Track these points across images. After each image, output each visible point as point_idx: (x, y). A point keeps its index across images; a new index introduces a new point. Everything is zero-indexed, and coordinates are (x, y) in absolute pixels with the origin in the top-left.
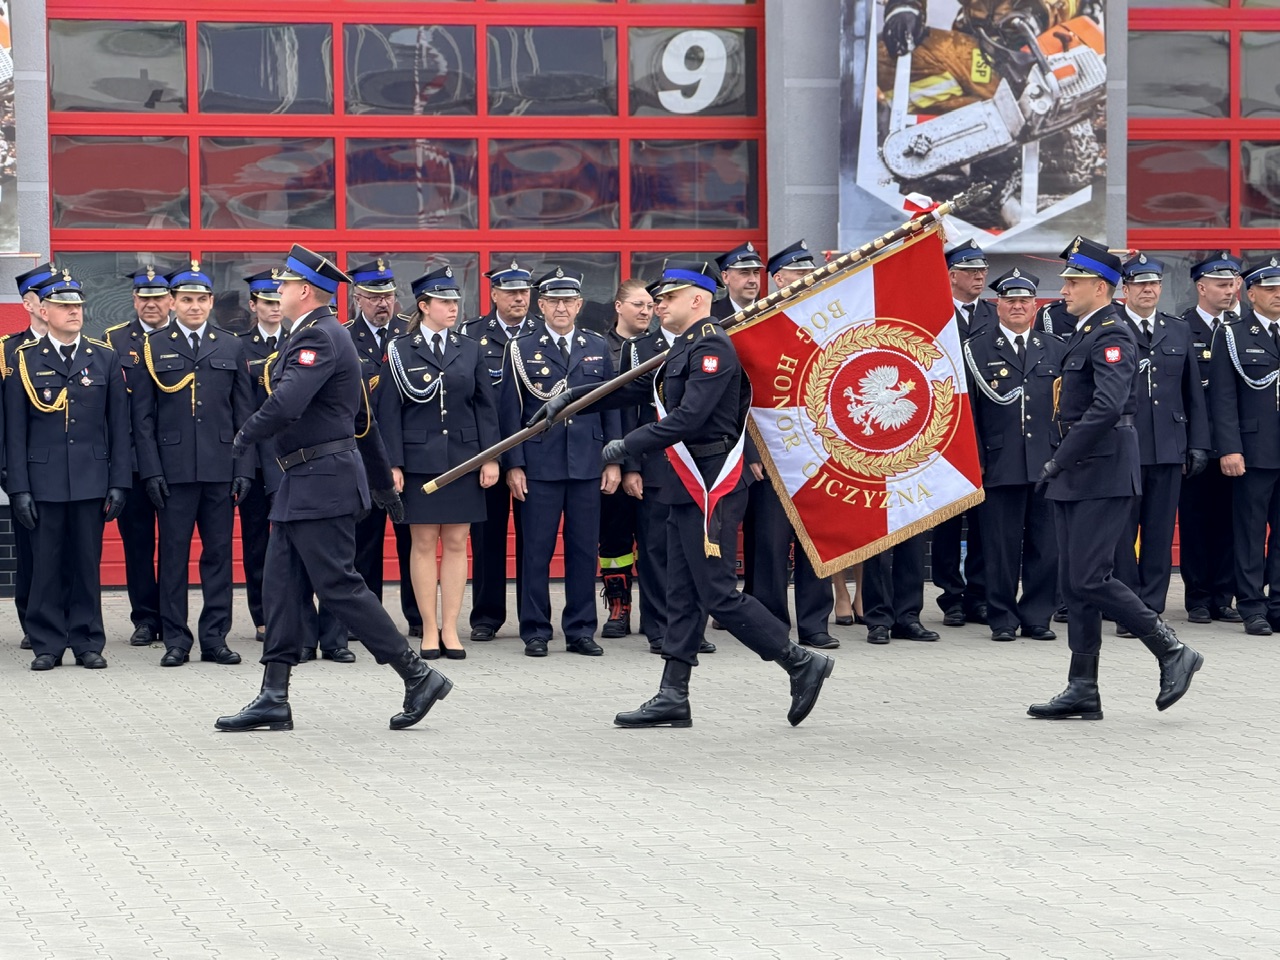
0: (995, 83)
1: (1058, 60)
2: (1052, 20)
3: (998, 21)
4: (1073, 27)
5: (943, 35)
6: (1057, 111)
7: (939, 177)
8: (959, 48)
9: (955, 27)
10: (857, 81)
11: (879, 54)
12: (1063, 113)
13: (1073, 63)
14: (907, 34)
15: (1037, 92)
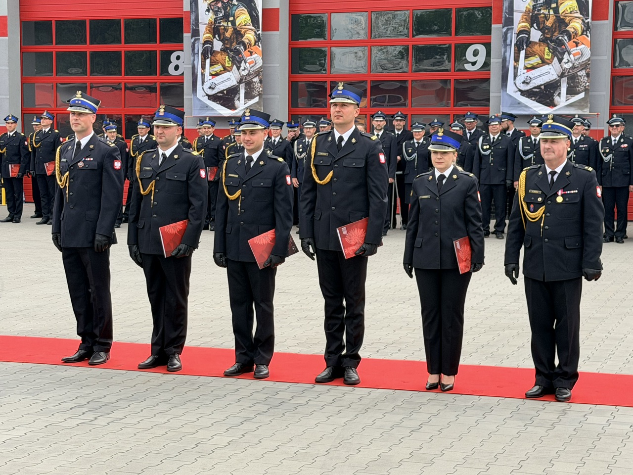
0: (552, 58)
1: (574, 50)
2: (572, 37)
3: (554, 38)
4: (580, 39)
5: (535, 43)
6: (573, 67)
7: (533, 90)
8: (541, 47)
9: (539, 41)
10: (508, 59)
11: (514, 50)
12: (575, 68)
13: (580, 51)
14: (524, 43)
15: (567, 61)
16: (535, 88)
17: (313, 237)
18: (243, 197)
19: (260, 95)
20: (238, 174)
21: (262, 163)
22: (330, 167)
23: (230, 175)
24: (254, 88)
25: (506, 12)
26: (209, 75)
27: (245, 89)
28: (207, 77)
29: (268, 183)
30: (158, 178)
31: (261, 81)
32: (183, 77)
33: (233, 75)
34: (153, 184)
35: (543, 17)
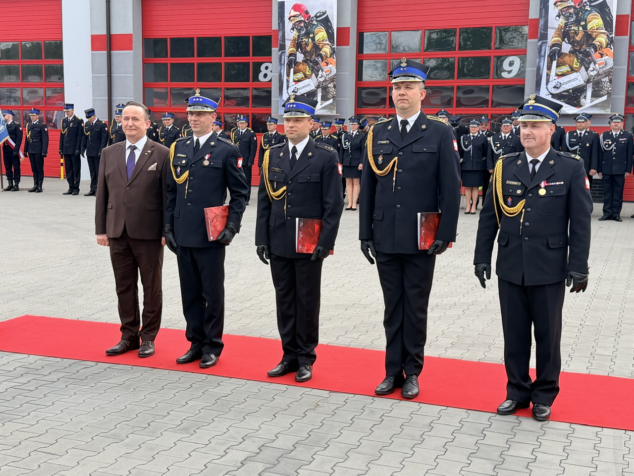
0: (580, 67)
1: (600, 60)
2: (598, 49)
3: (582, 50)
4: (605, 51)
5: (566, 54)
6: (598, 74)
7: (563, 93)
8: (571, 58)
9: (569, 52)
10: (541, 68)
11: (548, 60)
12: (600, 75)
13: (604, 61)
14: (556, 55)
15: (593, 69)
16: (564, 92)
25: (541, 29)
35: (573, 33)
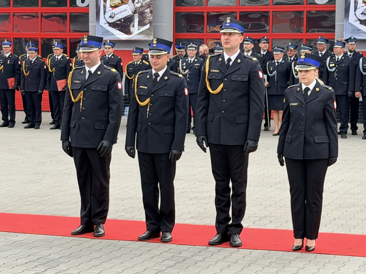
7: (117, 22)
17: (206, 135)
18: (151, 104)
19: (150, 23)
20: (147, 86)
21: (166, 78)
22: (221, 81)
23: (141, 87)
24: (146, 17)
26: (109, 7)
27: (139, 18)
28: (108, 8)
29: (171, 93)
30: (85, 89)
31: (151, 12)
32: (89, 8)
33: (128, 7)
34: (81, 94)
